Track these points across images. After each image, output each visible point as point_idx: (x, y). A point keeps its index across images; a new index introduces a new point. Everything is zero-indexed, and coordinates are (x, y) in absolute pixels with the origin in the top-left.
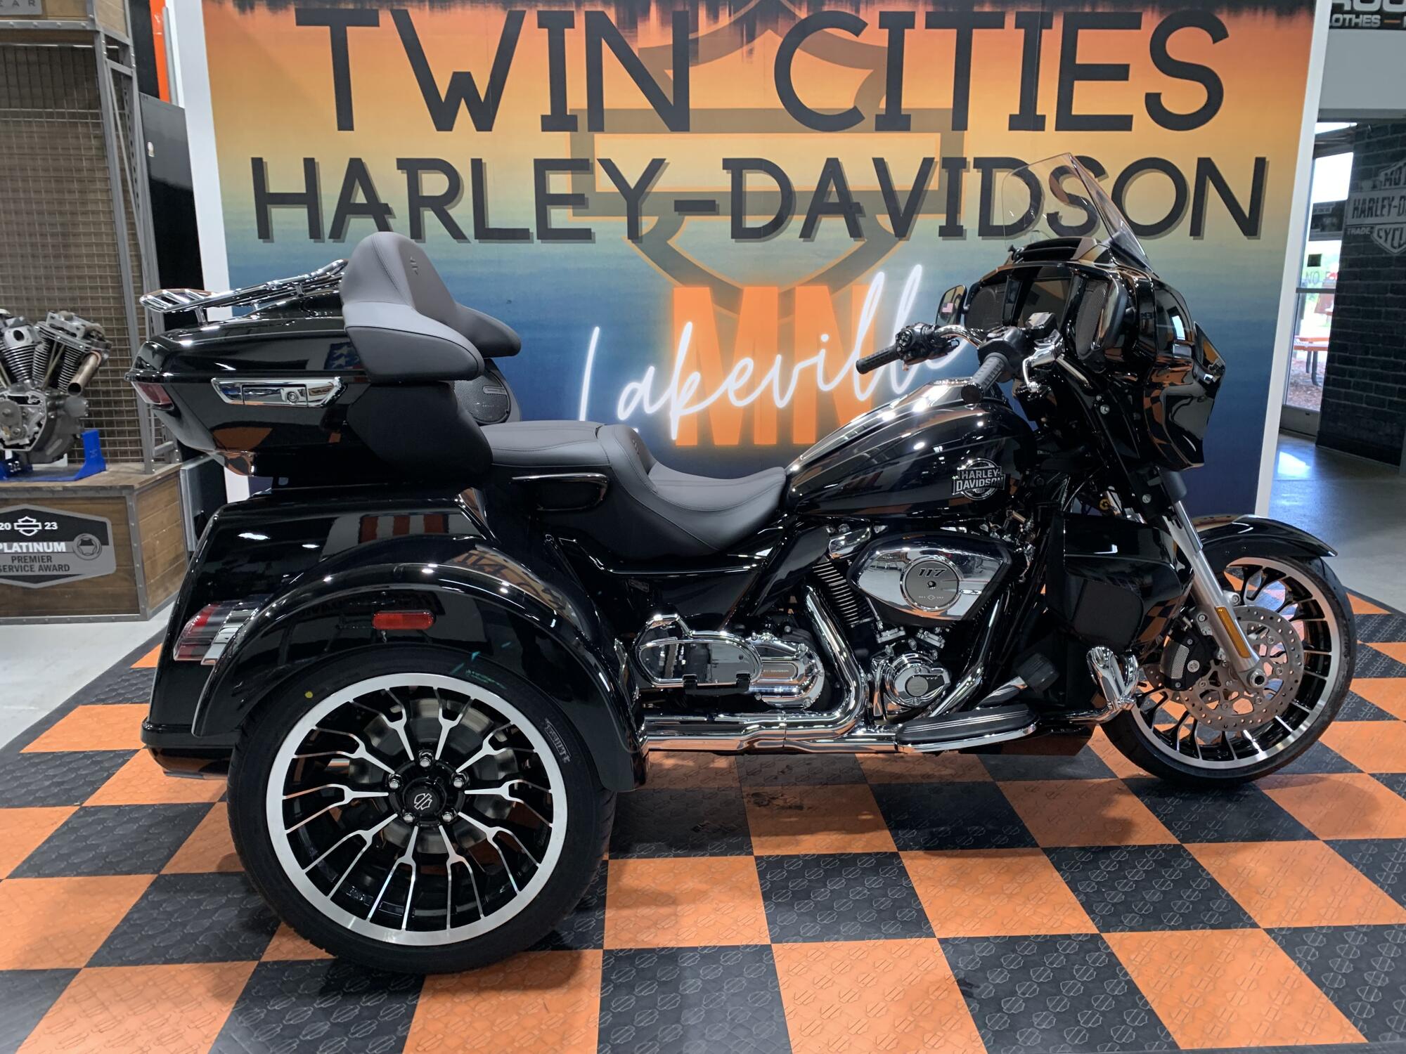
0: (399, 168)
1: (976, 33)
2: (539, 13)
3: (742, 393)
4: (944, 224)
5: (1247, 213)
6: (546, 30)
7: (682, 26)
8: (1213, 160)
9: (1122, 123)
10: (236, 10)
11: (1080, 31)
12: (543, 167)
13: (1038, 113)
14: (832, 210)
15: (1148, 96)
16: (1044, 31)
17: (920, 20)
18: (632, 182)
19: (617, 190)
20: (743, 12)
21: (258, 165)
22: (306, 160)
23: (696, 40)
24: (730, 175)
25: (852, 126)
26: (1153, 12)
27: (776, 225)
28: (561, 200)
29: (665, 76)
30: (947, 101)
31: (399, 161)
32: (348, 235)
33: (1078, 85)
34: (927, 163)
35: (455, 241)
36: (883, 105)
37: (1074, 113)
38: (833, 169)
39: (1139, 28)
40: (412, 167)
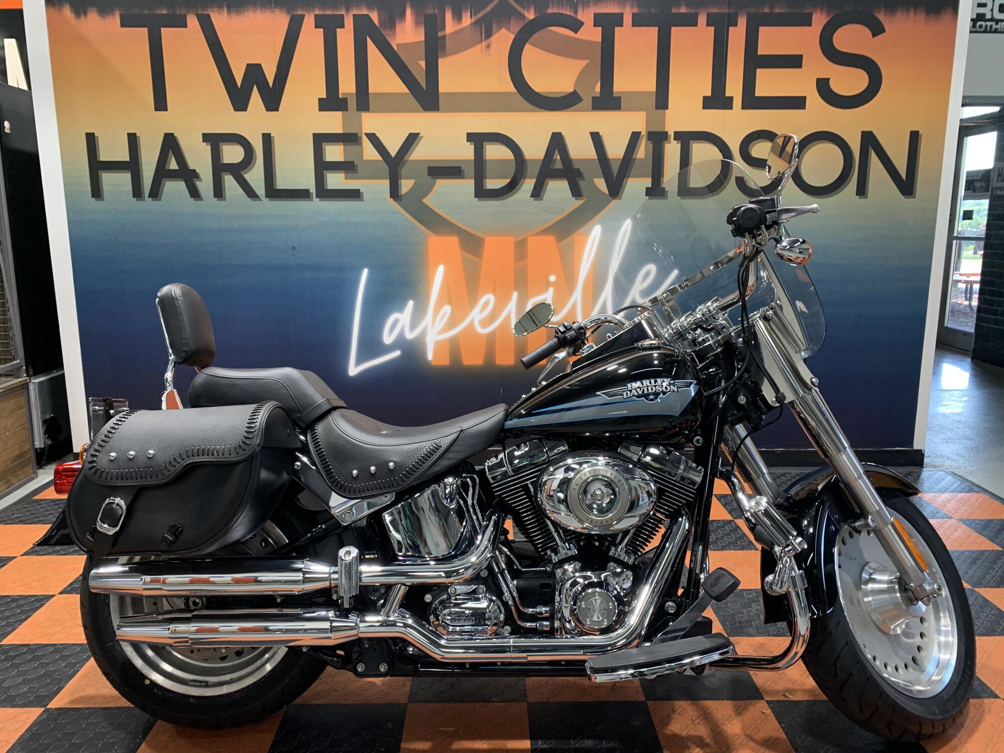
0: (204, 141)
1: (674, 30)
2: (315, 15)
3: (485, 323)
4: (650, 186)
5: (904, 177)
6: (322, 30)
7: (433, 26)
8: (874, 133)
9: (798, 103)
10: (73, 15)
11: (761, 28)
12: (320, 140)
13: (727, 94)
14: (557, 175)
15: (818, 79)
16: (731, 28)
17: (628, 19)
18: (393, 151)
19: (381, 159)
20: (481, 14)
21: (91, 139)
22: (129, 134)
23: (444, 37)
24: (473, 147)
25: (572, 106)
26: (821, 12)
27: (512, 187)
28: (335, 166)
29: (419, 66)
30: (650, 85)
31: (203, 134)
32: (163, 194)
33: (761, 73)
34: (635, 137)
35: (249, 199)
36: (598, 89)
37: (757, 94)
38: (557, 141)
39: (810, 25)
40: (214, 140)
